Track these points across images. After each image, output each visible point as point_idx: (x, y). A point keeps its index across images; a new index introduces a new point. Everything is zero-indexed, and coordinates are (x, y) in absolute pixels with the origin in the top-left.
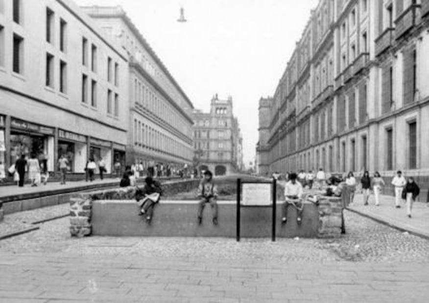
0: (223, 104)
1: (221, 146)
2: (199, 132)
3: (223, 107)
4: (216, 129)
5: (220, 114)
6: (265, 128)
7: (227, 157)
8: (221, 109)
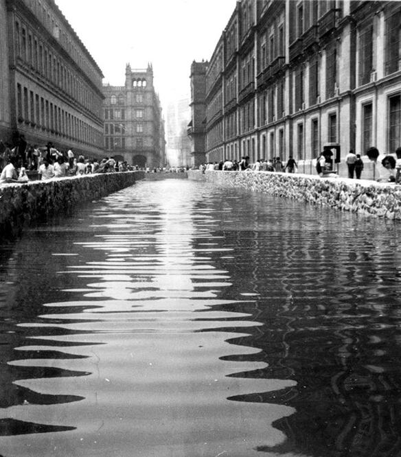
0: (142, 74)
1: (140, 129)
2: (112, 111)
3: (141, 78)
4: (132, 107)
5: (137, 87)
6: (200, 103)
7: (148, 143)
8: (139, 80)
